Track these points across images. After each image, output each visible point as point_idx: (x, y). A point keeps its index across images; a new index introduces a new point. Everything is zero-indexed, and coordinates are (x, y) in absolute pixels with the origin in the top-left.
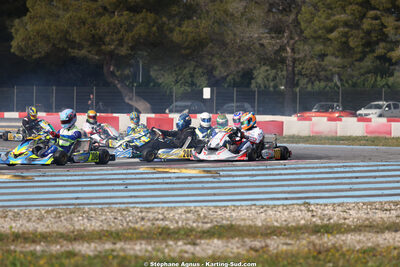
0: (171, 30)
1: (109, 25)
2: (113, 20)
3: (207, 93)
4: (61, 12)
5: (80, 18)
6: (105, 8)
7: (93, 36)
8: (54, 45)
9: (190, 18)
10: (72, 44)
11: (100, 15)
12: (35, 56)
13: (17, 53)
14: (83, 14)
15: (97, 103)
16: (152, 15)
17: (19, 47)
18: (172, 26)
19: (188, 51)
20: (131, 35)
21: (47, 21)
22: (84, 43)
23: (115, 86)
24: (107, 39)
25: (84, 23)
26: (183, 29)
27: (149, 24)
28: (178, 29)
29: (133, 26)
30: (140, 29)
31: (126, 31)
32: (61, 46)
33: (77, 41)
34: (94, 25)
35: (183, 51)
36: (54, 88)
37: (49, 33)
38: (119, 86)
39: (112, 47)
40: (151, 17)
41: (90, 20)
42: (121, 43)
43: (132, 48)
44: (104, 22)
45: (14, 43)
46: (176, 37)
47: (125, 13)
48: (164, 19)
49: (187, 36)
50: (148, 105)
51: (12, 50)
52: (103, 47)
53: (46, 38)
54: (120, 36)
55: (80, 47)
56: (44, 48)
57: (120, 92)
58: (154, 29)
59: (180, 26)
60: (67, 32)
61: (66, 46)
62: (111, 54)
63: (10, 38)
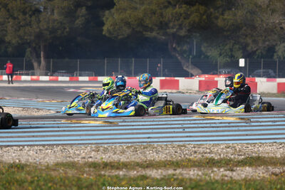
0: (217, 18)
1: (172, 14)
2: (175, 11)
3: (242, 63)
4: (138, 6)
5: (152, 10)
6: (169, 3)
7: (161, 22)
8: (133, 29)
9: (230, 9)
10: (146, 28)
11: (166, 7)
12: (120, 37)
13: (107, 35)
14: (154, 7)
15: (164, 70)
16: (203, 7)
17: (109, 31)
18: (217, 14)
19: (229, 33)
20: (188, 21)
21: (128, 12)
22: (154, 27)
23: (177, 58)
24: (171, 25)
25: (154, 13)
26: (225, 17)
27: (201, 14)
28: (221, 16)
29: (190, 15)
30: (194, 17)
31: (185, 19)
32: (138, 29)
33: (150, 26)
34: (161, 15)
35: (225, 33)
36: (133, 59)
37: (130, 20)
38: (179, 58)
39: (175, 30)
40: (202, 8)
41: (158, 11)
42: (181, 27)
43: (189, 31)
44: (169, 12)
45: (105, 28)
46: (220, 23)
47: (184, 6)
48: (212, 10)
49: (228, 22)
50: (200, 71)
51: (104, 33)
52: (168, 30)
53: (128, 24)
54: (180, 22)
55: (152, 30)
56: (127, 31)
57: (180, 63)
58: (205, 17)
59: (223, 14)
60: (142, 20)
61: (141, 30)
62: (174, 35)
63: (103, 24)
